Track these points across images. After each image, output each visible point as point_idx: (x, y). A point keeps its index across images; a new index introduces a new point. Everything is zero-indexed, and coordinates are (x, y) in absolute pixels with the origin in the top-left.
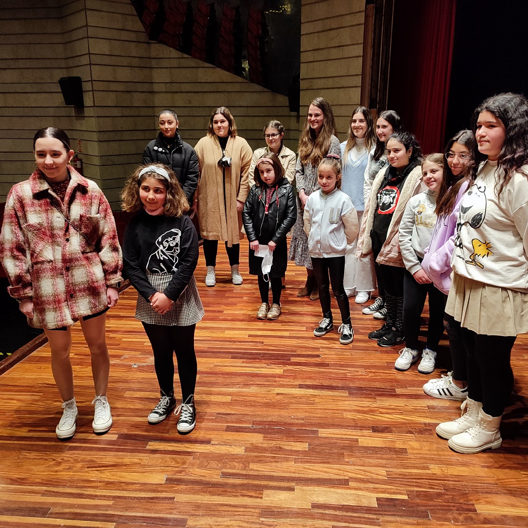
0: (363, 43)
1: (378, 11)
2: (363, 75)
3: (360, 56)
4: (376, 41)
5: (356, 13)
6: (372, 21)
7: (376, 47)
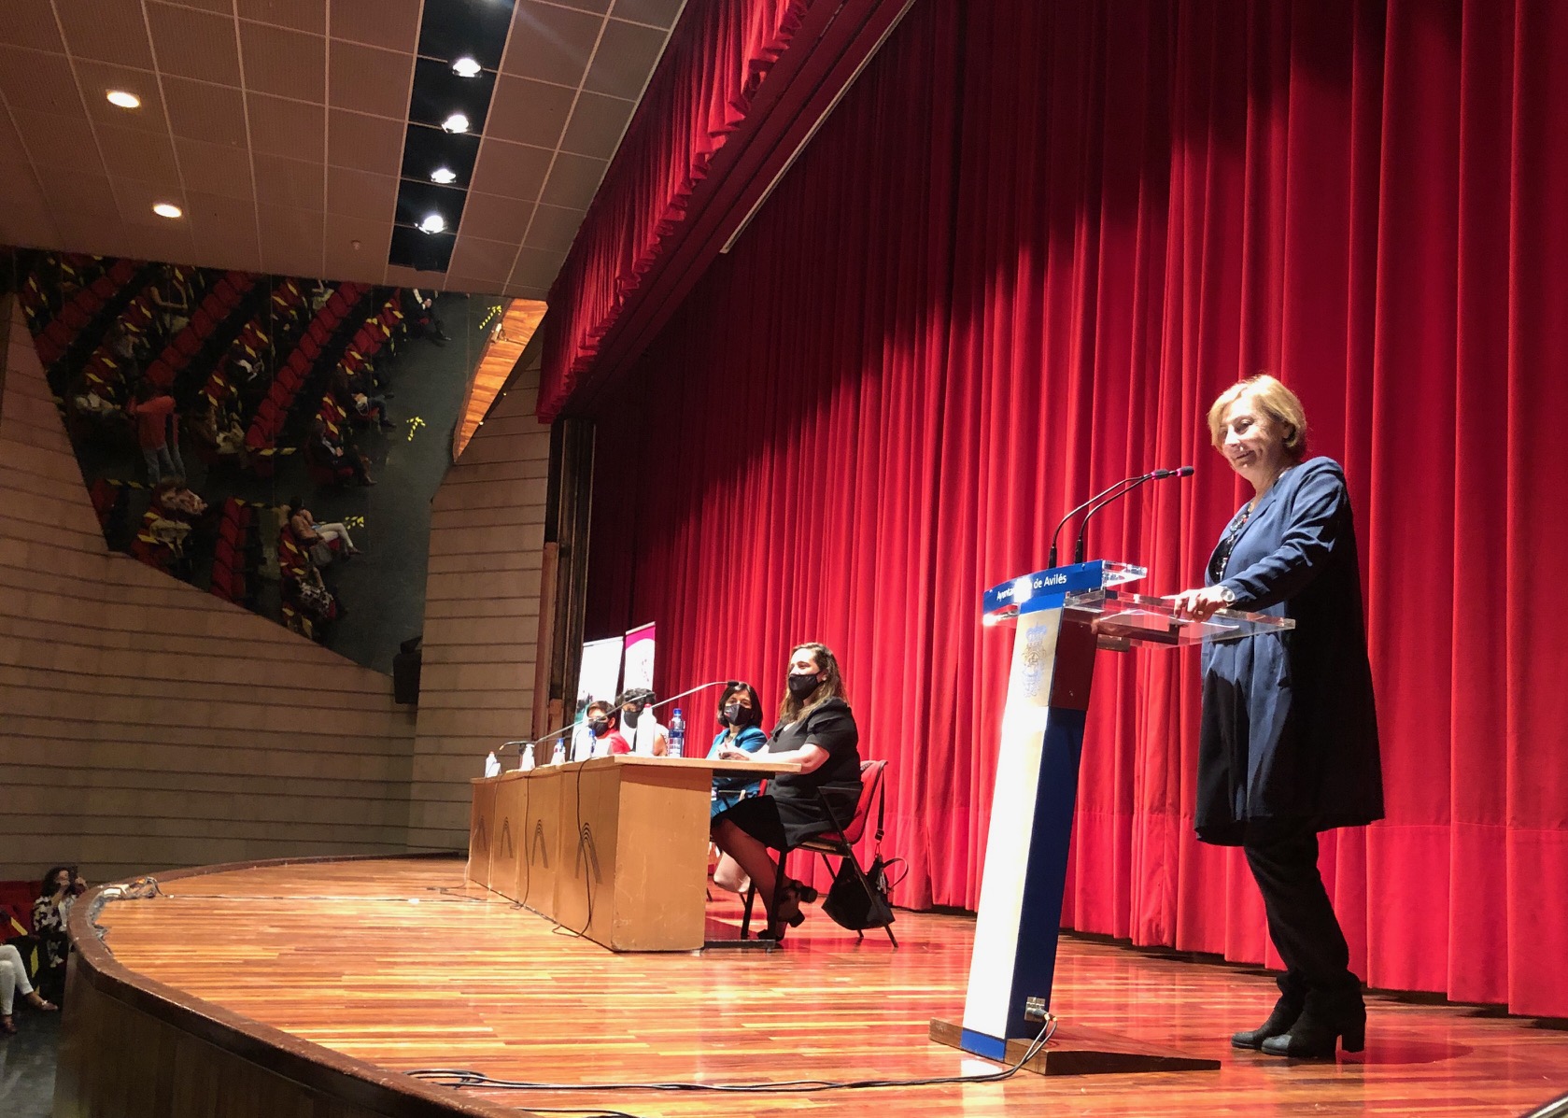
0: (541, 597)
1: (563, 553)
2: (540, 644)
3: (536, 616)
4: (561, 596)
5: (528, 551)
6: (554, 566)
7: (561, 605)
